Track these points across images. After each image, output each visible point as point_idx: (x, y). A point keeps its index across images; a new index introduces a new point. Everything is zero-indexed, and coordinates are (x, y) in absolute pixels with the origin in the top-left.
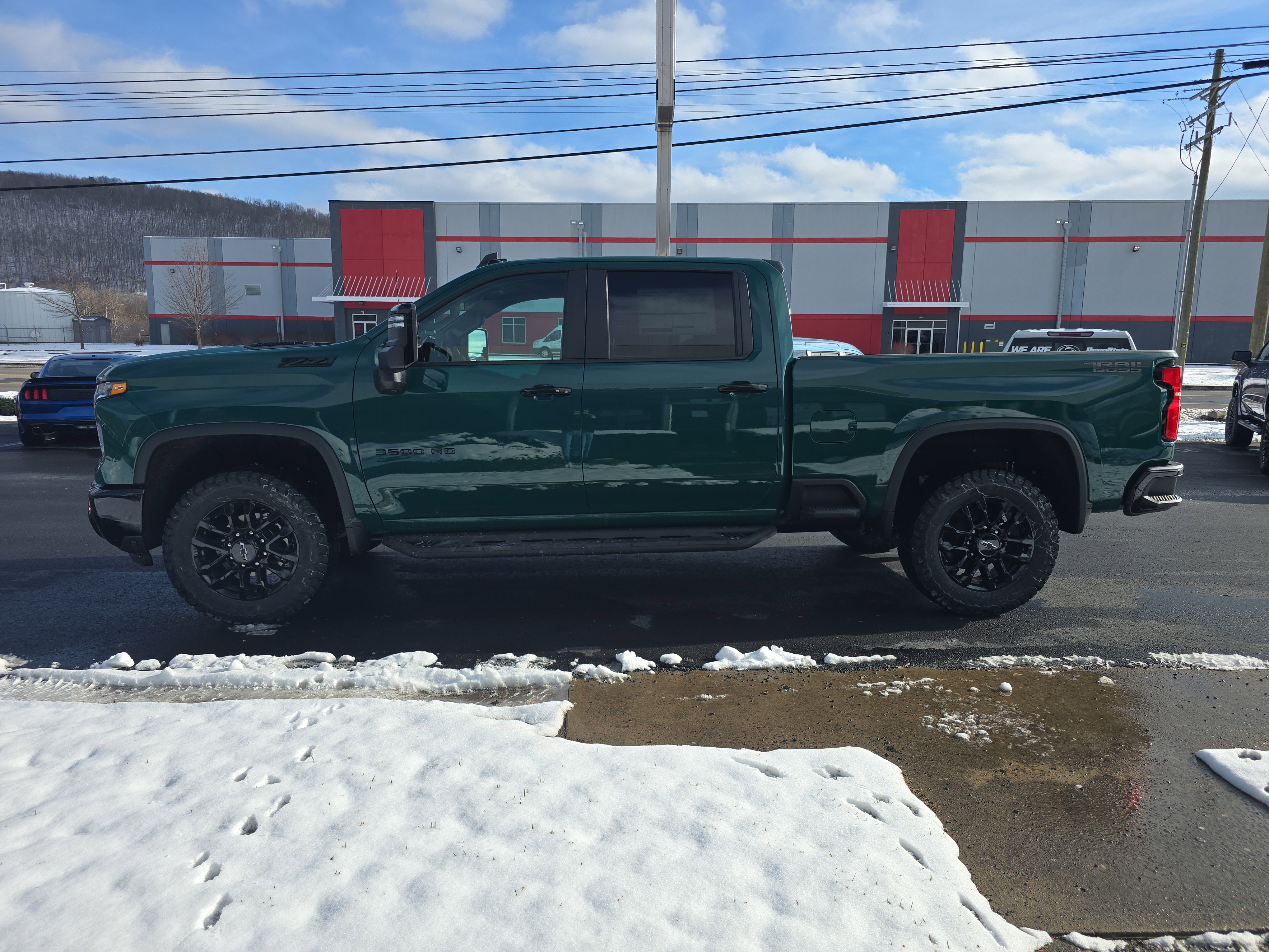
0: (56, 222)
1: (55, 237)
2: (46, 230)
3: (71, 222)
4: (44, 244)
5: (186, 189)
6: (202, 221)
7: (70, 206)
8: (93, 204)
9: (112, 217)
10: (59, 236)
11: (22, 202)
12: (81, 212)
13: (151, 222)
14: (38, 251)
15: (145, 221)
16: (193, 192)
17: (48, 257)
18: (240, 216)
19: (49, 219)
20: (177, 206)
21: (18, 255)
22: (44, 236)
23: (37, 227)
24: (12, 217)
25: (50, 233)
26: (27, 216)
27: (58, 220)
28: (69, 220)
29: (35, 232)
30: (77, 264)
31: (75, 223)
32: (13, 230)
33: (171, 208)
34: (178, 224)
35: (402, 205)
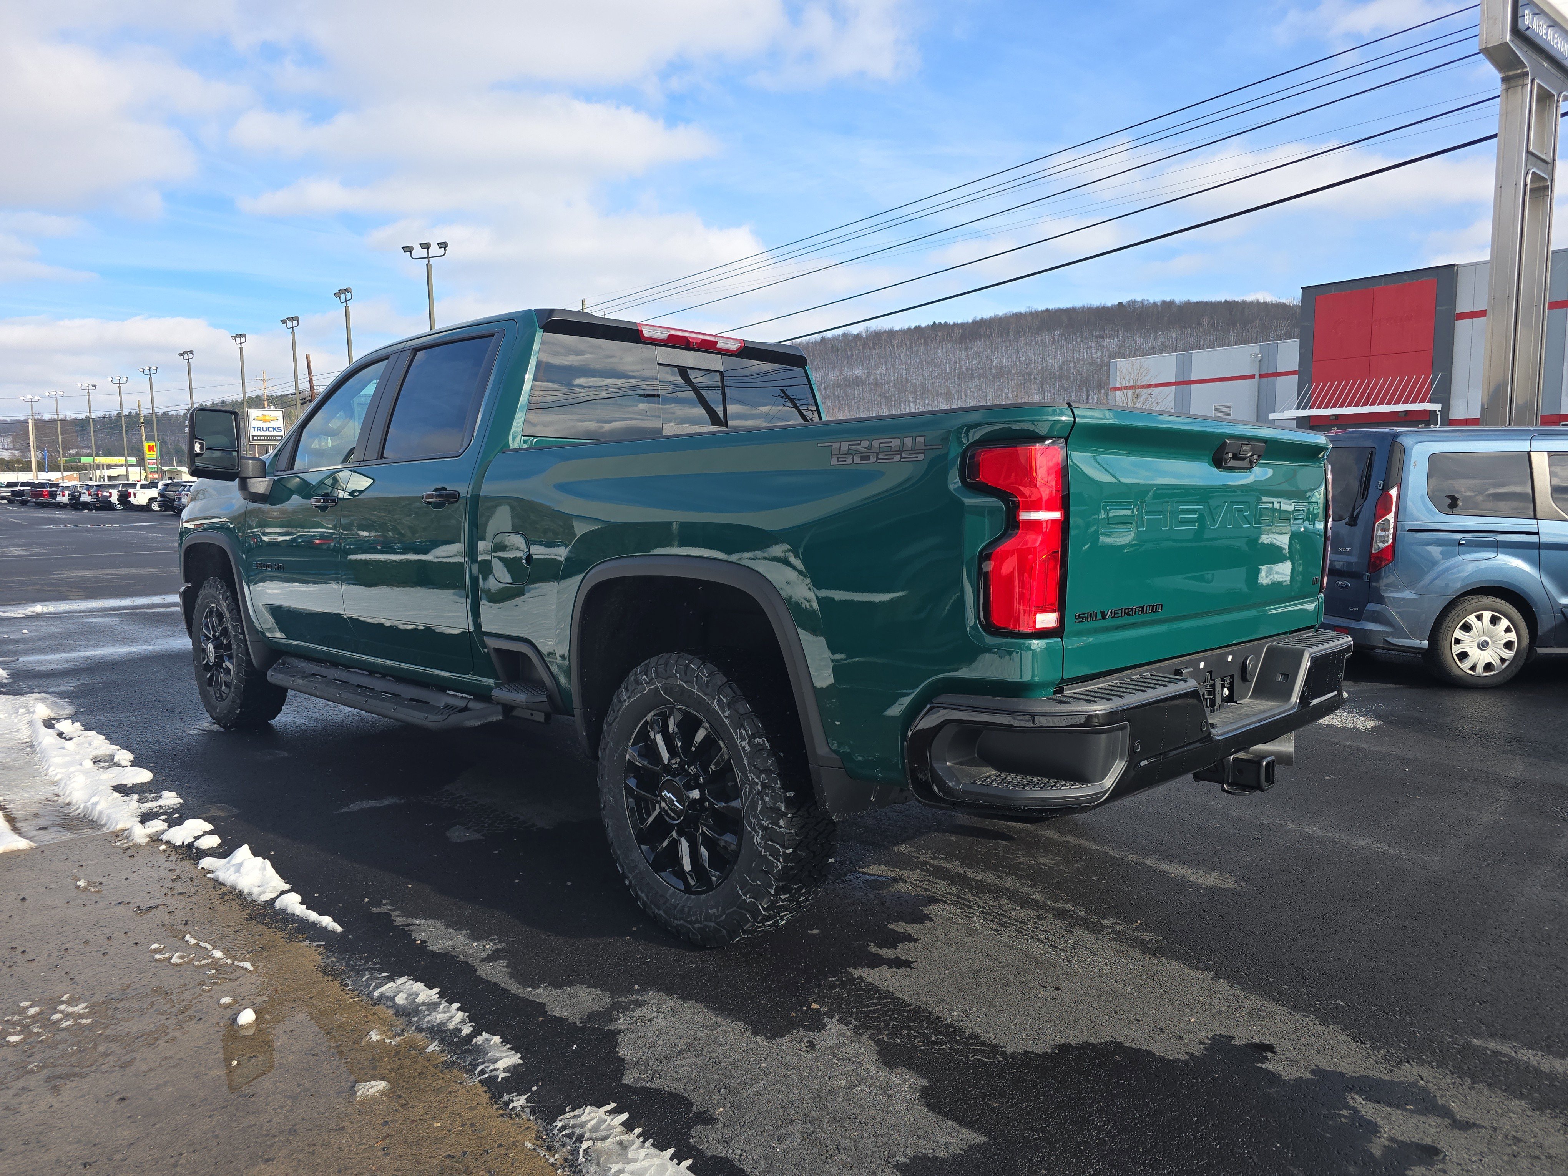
0: (1082, 355)
1: (1079, 371)
2: (1072, 365)
3: (1096, 353)
4: (1068, 378)
5: (1218, 300)
6: (1232, 334)
7: (1097, 337)
8: (1118, 332)
9: (1136, 343)
10: (1083, 369)
11: (1054, 339)
12: (1106, 342)
13: (1175, 342)
14: (1062, 387)
15: (1169, 343)
16: (1226, 302)
17: (1070, 393)
18: (1277, 322)
19: (1075, 353)
20: (1205, 320)
21: (1044, 394)
22: (1069, 371)
23: (1063, 362)
24: (1043, 356)
25: (1075, 366)
26: (1056, 352)
27: (1083, 353)
28: (1093, 351)
29: (1061, 368)
30: (1095, 397)
31: (1099, 354)
32: (1042, 368)
33: (1199, 324)
34: (1204, 340)
35: (1405, 277)
